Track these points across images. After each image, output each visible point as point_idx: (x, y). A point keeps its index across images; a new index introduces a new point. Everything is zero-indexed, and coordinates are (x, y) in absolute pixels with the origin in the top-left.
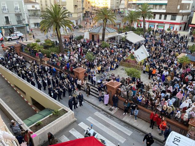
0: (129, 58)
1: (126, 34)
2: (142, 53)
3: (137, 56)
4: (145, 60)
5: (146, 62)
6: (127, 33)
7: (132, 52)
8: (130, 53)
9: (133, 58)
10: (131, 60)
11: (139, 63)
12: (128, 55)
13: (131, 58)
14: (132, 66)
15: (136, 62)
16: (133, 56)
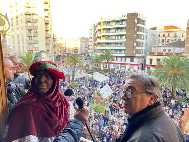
0: (96, 96)
1: (92, 75)
2: (106, 90)
3: (103, 94)
4: (110, 96)
5: (111, 98)
6: (93, 73)
7: (98, 90)
8: (96, 90)
9: (99, 95)
10: (98, 98)
11: (105, 100)
12: (95, 93)
13: (98, 95)
14: (99, 102)
15: (102, 99)
16: (99, 94)
